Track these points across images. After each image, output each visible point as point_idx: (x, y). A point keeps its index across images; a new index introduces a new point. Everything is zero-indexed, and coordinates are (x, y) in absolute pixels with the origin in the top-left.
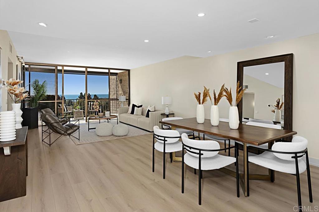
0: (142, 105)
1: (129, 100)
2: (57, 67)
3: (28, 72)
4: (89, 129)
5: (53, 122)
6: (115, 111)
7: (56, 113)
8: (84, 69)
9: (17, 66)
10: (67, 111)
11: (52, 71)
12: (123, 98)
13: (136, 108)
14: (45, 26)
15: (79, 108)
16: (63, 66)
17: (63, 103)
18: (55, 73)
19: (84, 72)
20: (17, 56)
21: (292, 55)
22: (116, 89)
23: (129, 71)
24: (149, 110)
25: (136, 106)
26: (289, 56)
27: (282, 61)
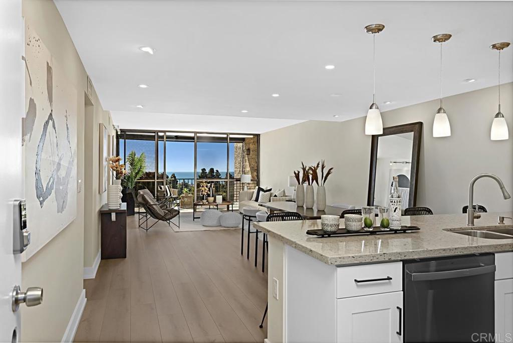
0: (271, 189)
1: (257, 180)
2: (157, 133)
3: (124, 140)
4: (194, 218)
5: (152, 203)
6: (237, 197)
7: (156, 196)
8: (192, 135)
9: (113, 137)
10: (171, 195)
11: (152, 138)
12: (247, 178)
13: (261, 193)
14: (142, 107)
15: (187, 192)
16: (164, 132)
17: (165, 183)
18: (155, 140)
19: (193, 138)
20: (113, 125)
21: (421, 124)
22: (242, 163)
23: (258, 136)
24: (275, 196)
25: (263, 190)
26: (417, 125)
27: (411, 131)
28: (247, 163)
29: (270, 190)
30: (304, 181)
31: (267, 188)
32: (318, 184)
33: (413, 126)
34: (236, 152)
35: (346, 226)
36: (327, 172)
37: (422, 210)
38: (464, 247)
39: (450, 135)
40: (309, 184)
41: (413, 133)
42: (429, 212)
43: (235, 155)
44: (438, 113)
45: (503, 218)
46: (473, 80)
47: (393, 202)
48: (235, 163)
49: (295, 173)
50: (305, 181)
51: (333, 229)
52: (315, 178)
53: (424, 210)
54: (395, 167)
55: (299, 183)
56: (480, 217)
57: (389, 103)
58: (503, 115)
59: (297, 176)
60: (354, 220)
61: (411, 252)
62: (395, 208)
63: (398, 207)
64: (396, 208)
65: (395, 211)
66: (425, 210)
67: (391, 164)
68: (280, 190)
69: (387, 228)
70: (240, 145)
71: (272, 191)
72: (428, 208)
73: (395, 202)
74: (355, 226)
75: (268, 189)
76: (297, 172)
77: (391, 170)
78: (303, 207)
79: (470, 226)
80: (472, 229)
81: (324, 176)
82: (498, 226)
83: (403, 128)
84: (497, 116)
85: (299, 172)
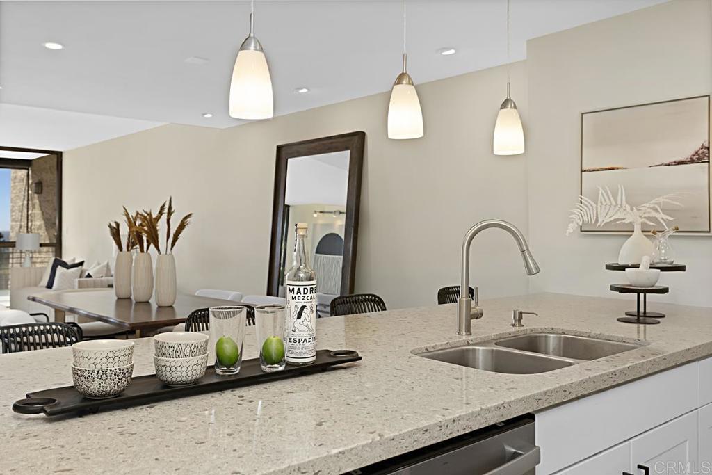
0: (83, 262)
1: (56, 245)
12: (30, 241)
13: (60, 270)
21: (361, 135)
22: (25, 211)
23: (59, 155)
24: (89, 276)
25: (65, 265)
26: (356, 138)
27: (346, 149)
28: (37, 212)
29: (81, 264)
30: (131, 245)
31: (74, 260)
32: (158, 250)
33: (348, 138)
34: (15, 187)
35: (157, 370)
36: (178, 224)
37: (366, 301)
38: (473, 413)
39: (421, 134)
40: (142, 251)
41: (349, 152)
42: (378, 303)
43: (12, 193)
44: (398, 84)
45: (521, 313)
46: (452, 52)
47: (296, 291)
48: (12, 211)
49: (110, 226)
50: (134, 244)
51: (109, 385)
52: (154, 239)
53: (368, 300)
54: (321, 220)
55: (120, 248)
56: (482, 314)
57: (304, 91)
58: (515, 105)
59: (116, 233)
60: (179, 351)
61: (337, 456)
62: (300, 306)
63: (308, 305)
64: (303, 307)
65: (299, 316)
66: (371, 301)
67: (315, 215)
68: (99, 264)
69: (279, 362)
70: (22, 173)
71: (84, 267)
72: (375, 296)
73: (299, 291)
74: (184, 369)
75: (77, 262)
76: (114, 225)
77: (315, 225)
78: (129, 298)
79: (464, 338)
80: (469, 345)
81: (173, 231)
82: (514, 332)
83: (332, 143)
84: (504, 106)
85: (118, 225)
